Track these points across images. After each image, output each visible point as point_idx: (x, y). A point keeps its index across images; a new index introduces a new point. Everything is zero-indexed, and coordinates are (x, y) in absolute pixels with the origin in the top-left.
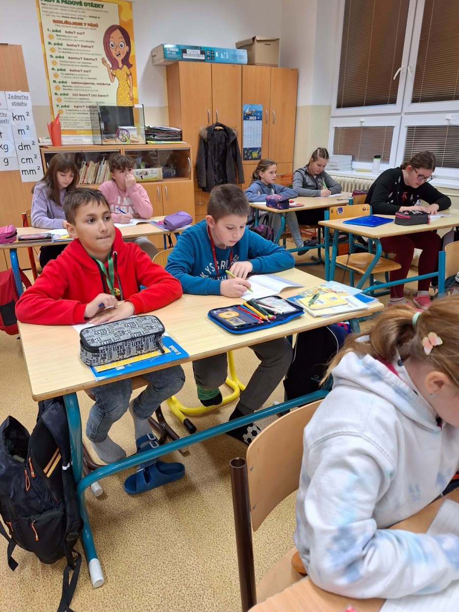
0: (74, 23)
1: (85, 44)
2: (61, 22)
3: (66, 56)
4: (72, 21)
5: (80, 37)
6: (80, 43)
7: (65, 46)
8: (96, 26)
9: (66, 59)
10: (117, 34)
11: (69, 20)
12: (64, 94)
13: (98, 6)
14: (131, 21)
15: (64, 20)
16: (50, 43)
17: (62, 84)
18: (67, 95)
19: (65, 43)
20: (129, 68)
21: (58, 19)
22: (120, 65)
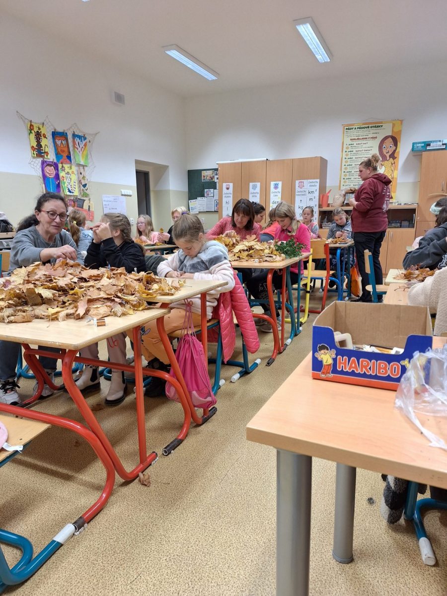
0: (363, 139)
1: (366, 149)
2: (355, 139)
3: (354, 157)
4: (361, 137)
5: (364, 146)
6: (364, 149)
7: (354, 152)
8: (376, 138)
9: (354, 159)
10: (390, 140)
11: (359, 137)
12: (349, 179)
13: (379, 126)
14: (400, 132)
15: (357, 137)
16: (346, 152)
17: (348, 173)
18: (350, 179)
19: (354, 150)
20: (393, 160)
21: (354, 138)
22: (388, 158)
